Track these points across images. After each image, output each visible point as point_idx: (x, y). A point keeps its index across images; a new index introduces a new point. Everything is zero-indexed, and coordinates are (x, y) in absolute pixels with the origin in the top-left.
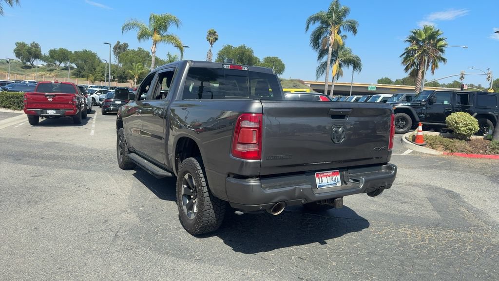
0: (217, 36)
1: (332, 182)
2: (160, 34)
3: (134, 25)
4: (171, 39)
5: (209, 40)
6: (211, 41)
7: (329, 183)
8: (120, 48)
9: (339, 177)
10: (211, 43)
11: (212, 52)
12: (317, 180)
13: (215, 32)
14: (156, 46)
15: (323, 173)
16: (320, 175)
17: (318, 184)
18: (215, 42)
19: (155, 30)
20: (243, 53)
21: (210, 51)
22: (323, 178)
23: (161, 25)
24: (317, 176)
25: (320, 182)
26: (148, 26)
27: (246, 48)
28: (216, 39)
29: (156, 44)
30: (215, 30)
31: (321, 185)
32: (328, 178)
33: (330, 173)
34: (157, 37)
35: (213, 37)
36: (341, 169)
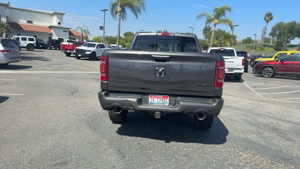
0: (273, 16)
1: (161, 102)
2: (218, 19)
3: (204, 15)
4: (226, 21)
5: (266, 20)
6: (267, 20)
7: (159, 102)
8: (206, 30)
9: (168, 100)
10: (267, 22)
11: (267, 27)
12: (150, 99)
13: (271, 14)
14: (215, 27)
15: (156, 96)
16: (152, 97)
17: (149, 102)
18: (270, 20)
19: (215, 17)
20: (293, 27)
21: (266, 27)
22: (154, 99)
23: (220, 13)
24: (150, 97)
25: (152, 101)
26: (212, 15)
27: (297, 23)
28: (271, 19)
29: (215, 25)
30: (271, 13)
31: (152, 102)
32: (159, 99)
33: (161, 97)
34: (216, 21)
35: (269, 17)
36: (171, 95)
